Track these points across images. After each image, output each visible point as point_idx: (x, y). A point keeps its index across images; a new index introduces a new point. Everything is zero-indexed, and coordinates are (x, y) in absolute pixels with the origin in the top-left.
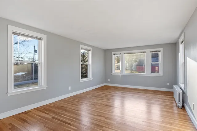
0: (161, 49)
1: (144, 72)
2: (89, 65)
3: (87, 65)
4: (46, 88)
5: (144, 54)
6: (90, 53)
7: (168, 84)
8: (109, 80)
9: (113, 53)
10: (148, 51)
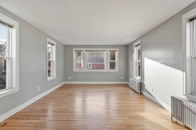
0: (118, 49)
1: (103, 69)
2: (53, 61)
3: (50, 61)
4: (18, 91)
5: (104, 53)
6: (54, 47)
7: (122, 78)
8: (70, 78)
9: (74, 49)
10: (108, 50)
